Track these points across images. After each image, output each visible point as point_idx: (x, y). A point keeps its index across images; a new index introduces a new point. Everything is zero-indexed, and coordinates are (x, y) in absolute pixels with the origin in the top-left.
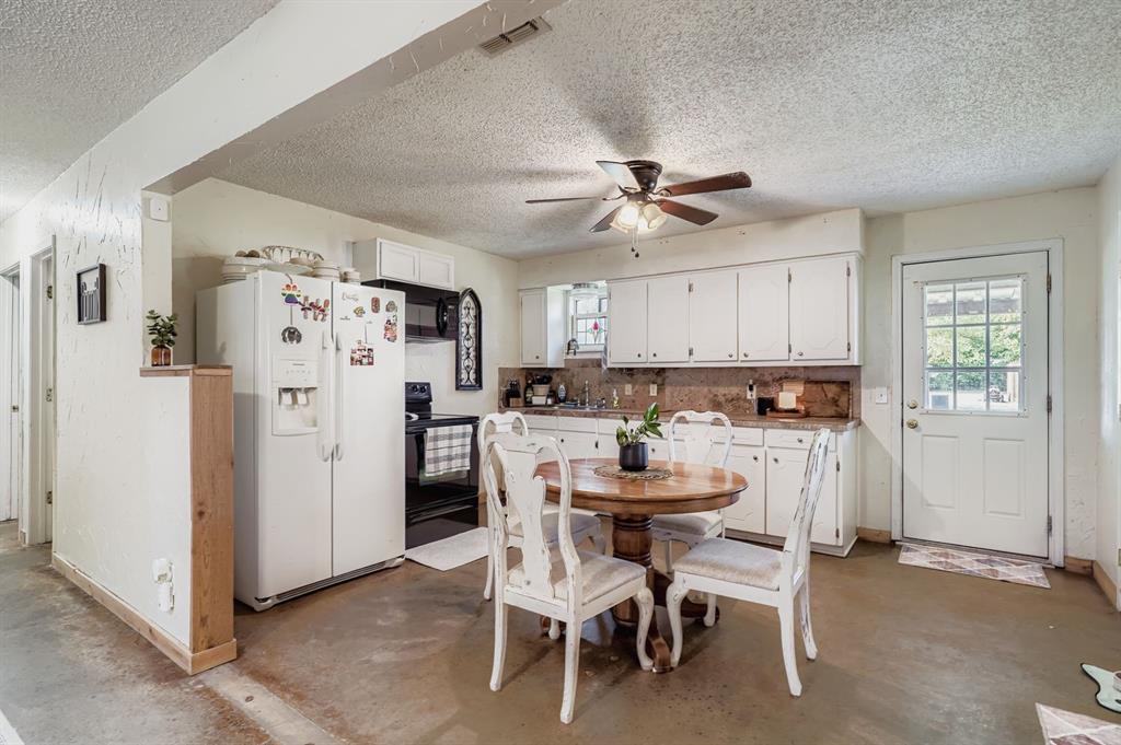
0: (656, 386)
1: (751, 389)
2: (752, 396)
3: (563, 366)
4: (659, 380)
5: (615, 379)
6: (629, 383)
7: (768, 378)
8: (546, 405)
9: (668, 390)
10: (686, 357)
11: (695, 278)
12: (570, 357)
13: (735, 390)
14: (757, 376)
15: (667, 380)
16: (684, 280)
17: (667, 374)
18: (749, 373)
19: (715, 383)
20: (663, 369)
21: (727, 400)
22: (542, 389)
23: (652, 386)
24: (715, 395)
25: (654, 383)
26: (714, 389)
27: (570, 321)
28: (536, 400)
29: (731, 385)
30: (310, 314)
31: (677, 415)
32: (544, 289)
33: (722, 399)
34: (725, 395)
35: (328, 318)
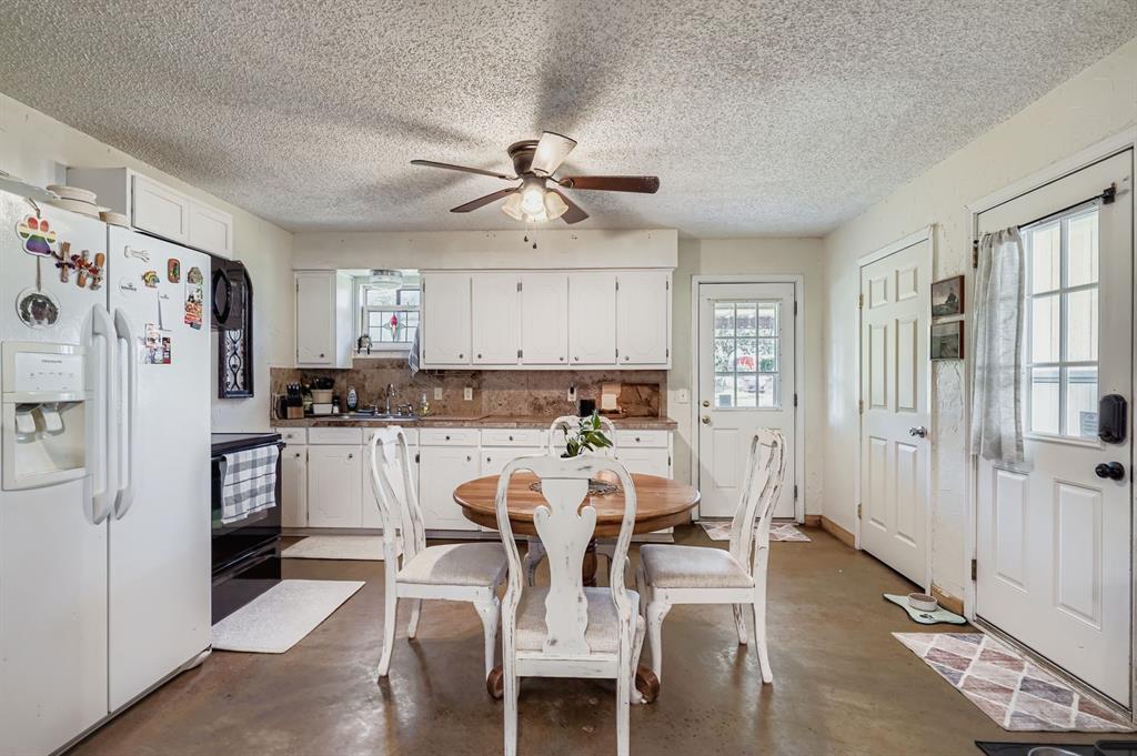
0: (471, 390)
1: (572, 392)
2: (572, 398)
3: (351, 367)
4: (475, 383)
5: (422, 382)
6: (439, 386)
7: (588, 381)
8: (332, 415)
9: (485, 394)
10: (514, 359)
11: (525, 278)
12: (361, 356)
13: (556, 393)
14: (577, 378)
15: (484, 383)
16: (514, 278)
17: (484, 377)
18: (570, 377)
19: (536, 386)
20: (480, 371)
21: (548, 403)
22: (324, 395)
23: (466, 390)
24: (536, 398)
25: (469, 386)
26: (535, 393)
27: (361, 313)
28: (318, 410)
29: (552, 388)
30: (72, 275)
31: (558, 420)
32: (333, 271)
33: (543, 402)
34: (545, 398)
35: (103, 283)
